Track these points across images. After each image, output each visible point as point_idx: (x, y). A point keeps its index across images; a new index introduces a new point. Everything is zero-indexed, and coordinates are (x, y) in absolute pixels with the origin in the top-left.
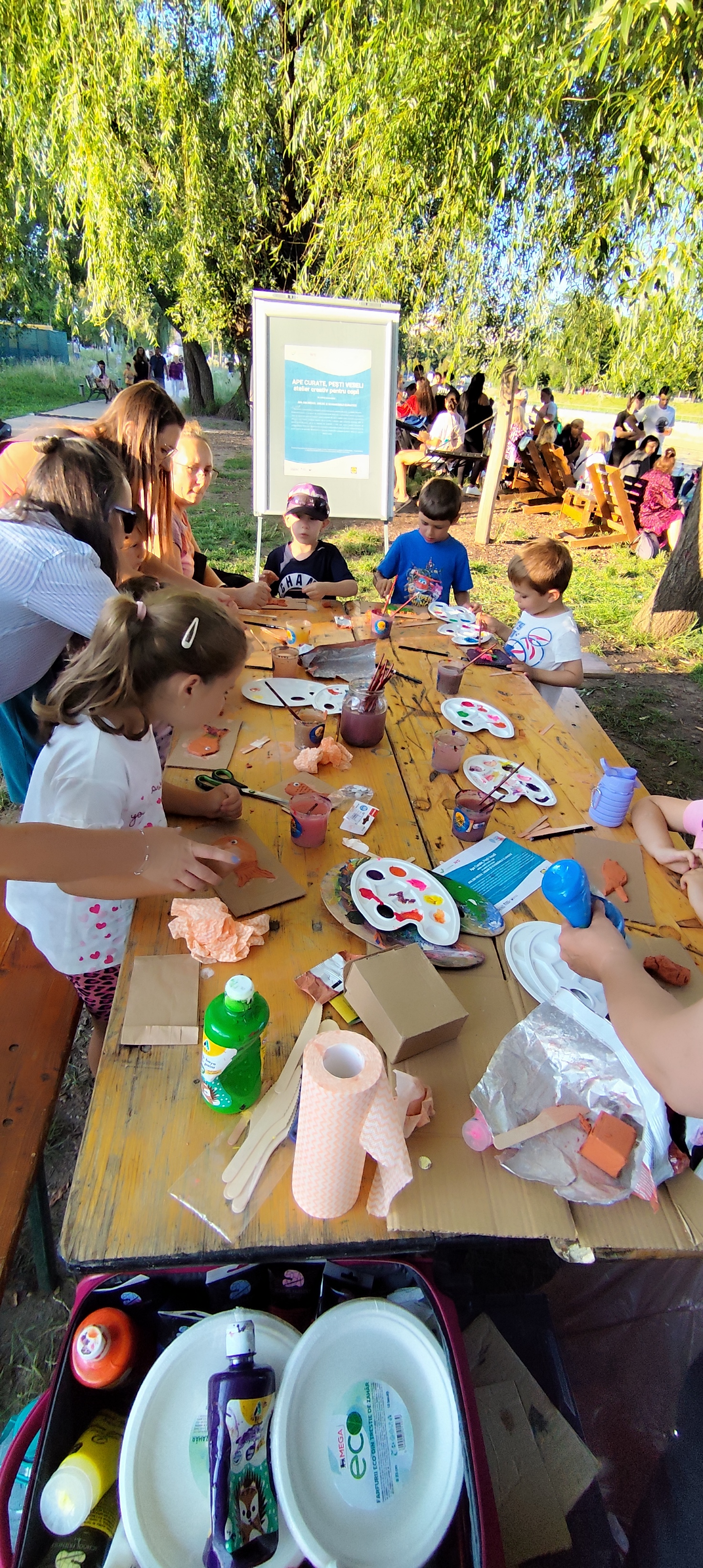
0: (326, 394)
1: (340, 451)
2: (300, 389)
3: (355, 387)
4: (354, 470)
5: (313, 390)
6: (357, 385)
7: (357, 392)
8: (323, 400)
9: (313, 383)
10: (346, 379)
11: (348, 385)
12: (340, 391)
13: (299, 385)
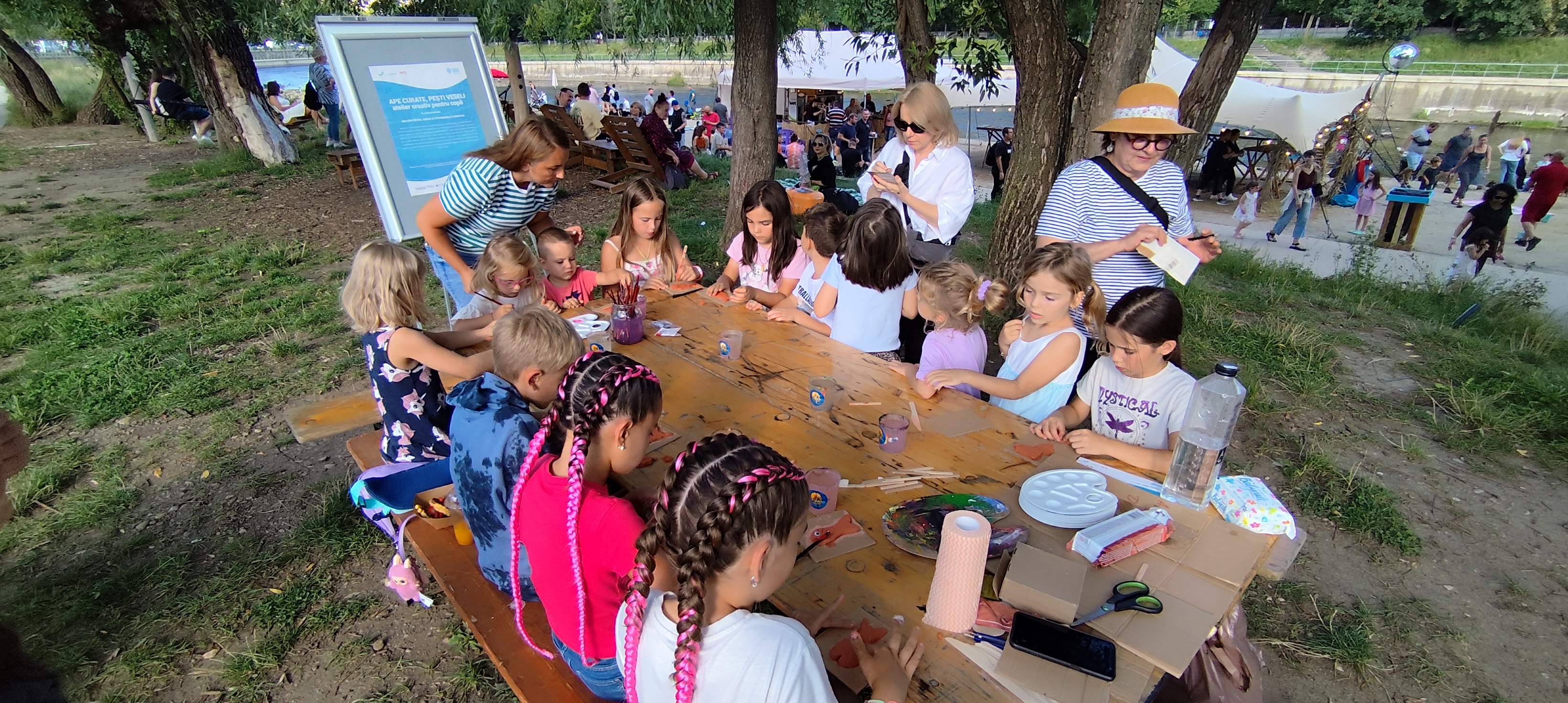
0: (429, 109)
2: (400, 108)
3: (457, 99)
5: (414, 107)
6: (458, 96)
7: (460, 103)
8: (428, 116)
9: (411, 100)
10: (444, 92)
11: (449, 97)
12: (443, 104)
13: (398, 105)
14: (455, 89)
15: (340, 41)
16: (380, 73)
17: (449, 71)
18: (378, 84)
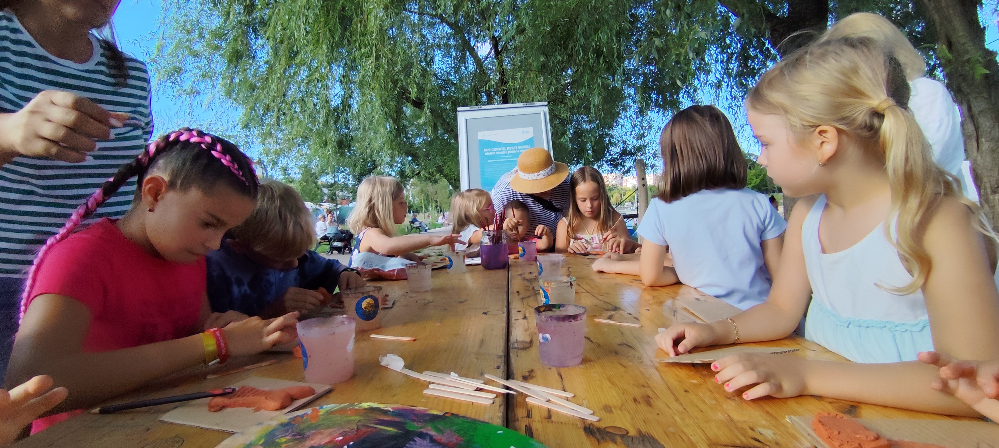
0: (506, 155)
2: (489, 154)
5: (497, 153)
8: (504, 158)
9: (497, 149)
10: (518, 144)
11: (520, 147)
12: (515, 152)
15: (466, 120)
16: (483, 135)
17: (523, 132)
18: (480, 141)
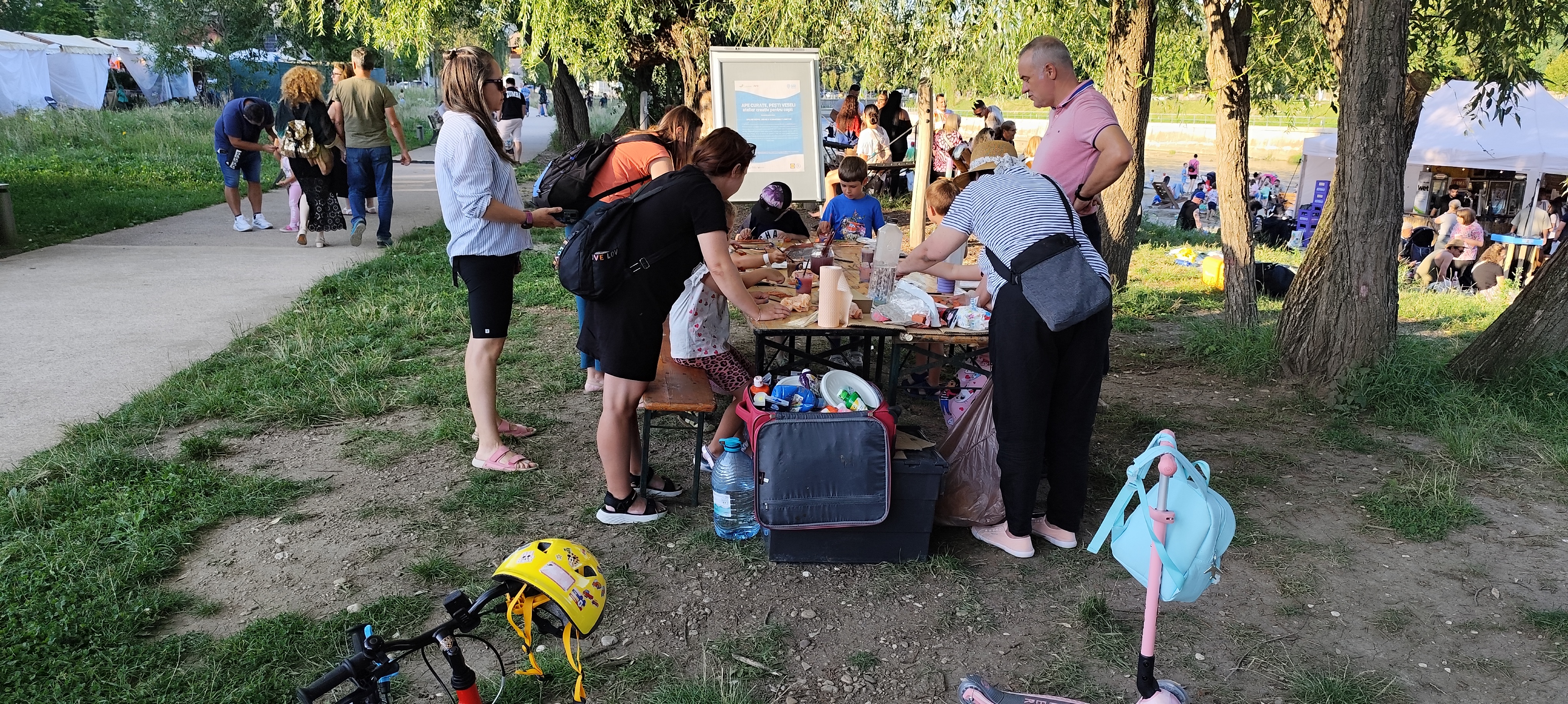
0: (767, 113)
1: (781, 153)
2: (748, 110)
3: (789, 107)
4: (793, 166)
5: (758, 110)
6: (791, 105)
7: (791, 110)
8: (766, 117)
9: (757, 105)
10: (782, 101)
11: (784, 105)
12: (778, 110)
13: (747, 107)
14: (789, 100)
15: (721, 63)
16: (741, 86)
17: (788, 86)
18: (737, 92)
